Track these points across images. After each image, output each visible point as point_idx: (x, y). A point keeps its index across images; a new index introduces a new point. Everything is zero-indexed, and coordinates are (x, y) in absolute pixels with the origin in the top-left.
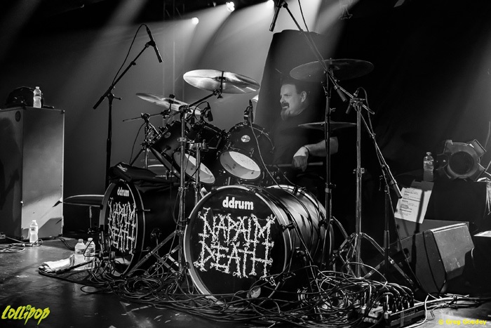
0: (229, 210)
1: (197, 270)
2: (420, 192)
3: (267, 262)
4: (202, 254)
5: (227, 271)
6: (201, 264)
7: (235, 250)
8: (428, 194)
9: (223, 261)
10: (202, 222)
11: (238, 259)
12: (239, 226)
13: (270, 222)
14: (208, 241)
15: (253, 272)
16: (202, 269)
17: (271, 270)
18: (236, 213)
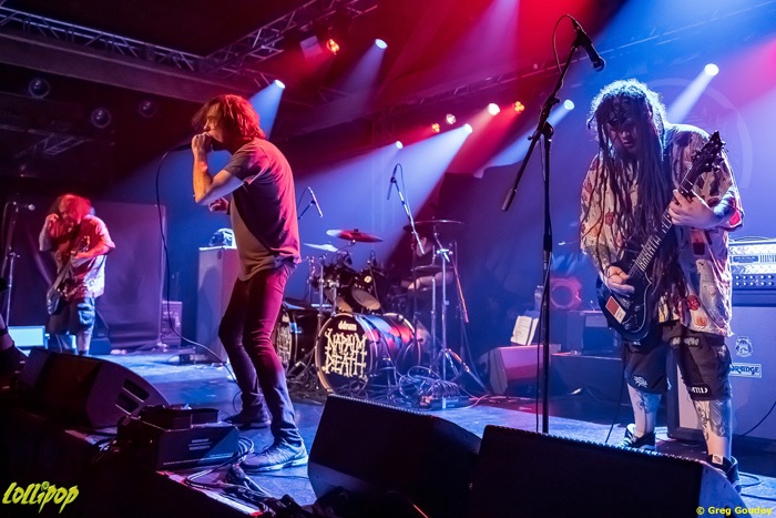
0: (342, 331)
1: (324, 372)
2: (530, 319)
3: (363, 365)
4: (327, 361)
5: (341, 373)
6: (326, 369)
7: (346, 358)
8: (536, 321)
9: (339, 366)
10: (327, 339)
11: (347, 364)
12: (347, 341)
13: (364, 338)
14: (331, 352)
15: (355, 373)
16: (327, 372)
17: (365, 370)
18: (347, 332)
